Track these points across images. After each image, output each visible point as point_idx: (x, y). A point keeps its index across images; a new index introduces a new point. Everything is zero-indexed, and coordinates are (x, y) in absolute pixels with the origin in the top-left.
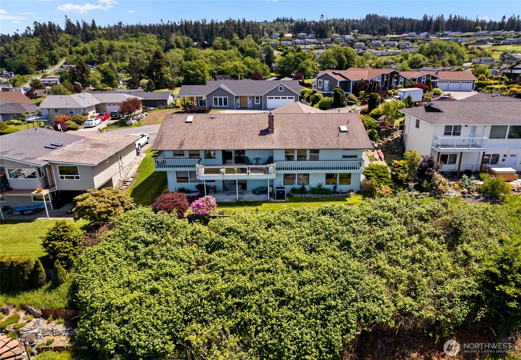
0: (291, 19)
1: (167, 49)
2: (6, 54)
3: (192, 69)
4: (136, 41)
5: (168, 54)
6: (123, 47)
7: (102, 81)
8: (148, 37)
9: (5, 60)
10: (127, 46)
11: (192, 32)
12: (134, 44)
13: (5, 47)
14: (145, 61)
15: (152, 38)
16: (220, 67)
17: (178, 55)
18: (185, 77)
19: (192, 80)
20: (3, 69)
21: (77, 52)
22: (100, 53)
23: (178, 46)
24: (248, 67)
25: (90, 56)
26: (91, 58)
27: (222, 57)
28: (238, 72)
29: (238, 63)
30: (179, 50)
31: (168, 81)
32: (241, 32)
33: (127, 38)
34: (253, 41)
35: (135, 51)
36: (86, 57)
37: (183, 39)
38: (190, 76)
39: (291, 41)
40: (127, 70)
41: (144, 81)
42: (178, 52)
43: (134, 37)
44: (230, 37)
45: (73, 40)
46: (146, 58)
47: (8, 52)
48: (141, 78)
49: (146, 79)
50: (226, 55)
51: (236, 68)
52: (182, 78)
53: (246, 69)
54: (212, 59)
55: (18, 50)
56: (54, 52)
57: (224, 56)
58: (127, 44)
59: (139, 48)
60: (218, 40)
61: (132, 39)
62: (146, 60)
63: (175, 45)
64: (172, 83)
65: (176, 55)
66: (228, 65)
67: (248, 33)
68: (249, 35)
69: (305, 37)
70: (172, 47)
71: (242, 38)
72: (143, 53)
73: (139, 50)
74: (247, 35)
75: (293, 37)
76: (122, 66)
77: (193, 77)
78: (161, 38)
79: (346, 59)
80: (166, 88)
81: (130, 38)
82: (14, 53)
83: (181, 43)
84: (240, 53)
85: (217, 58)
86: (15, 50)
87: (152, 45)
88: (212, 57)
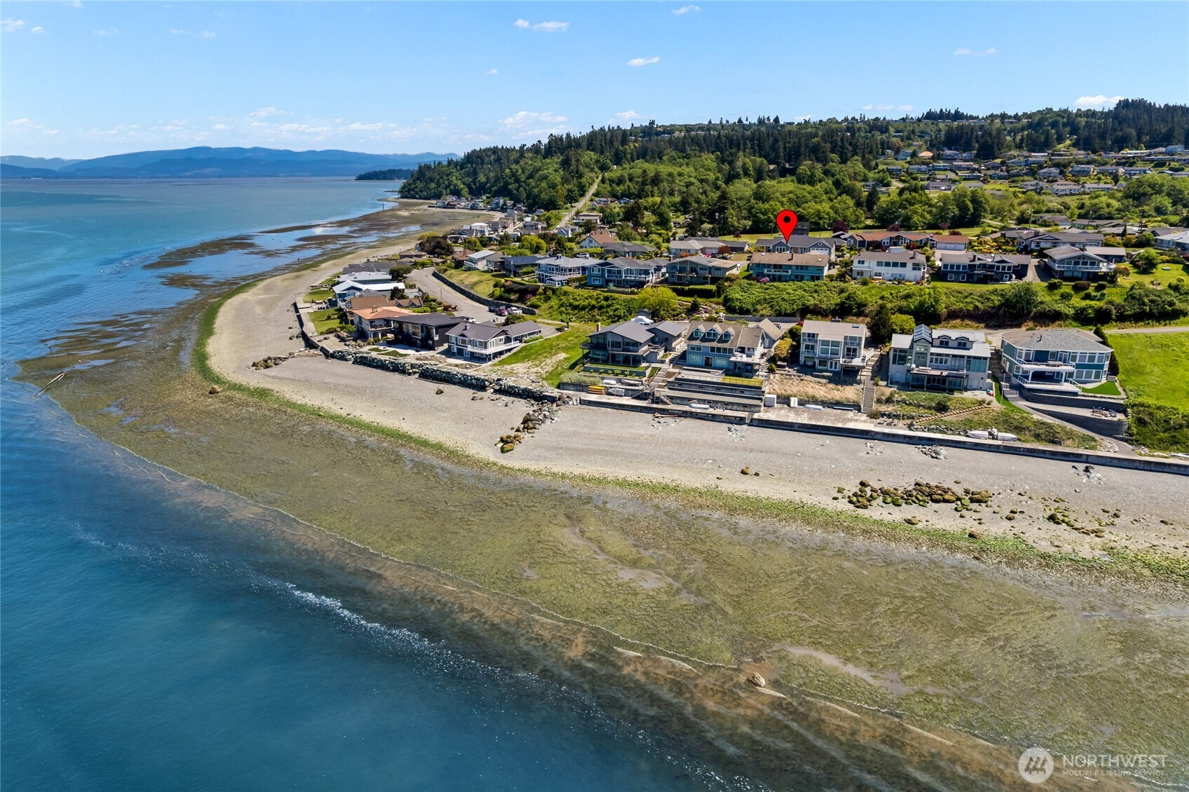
0: (957, 112)
1: (730, 179)
2: (510, 178)
3: (763, 214)
4: (687, 165)
5: (731, 188)
6: (670, 175)
7: (657, 224)
8: (703, 158)
9: (510, 187)
10: (676, 173)
11: (768, 149)
12: (685, 170)
13: (511, 169)
14: (700, 196)
15: (709, 159)
16: (800, 209)
17: (745, 189)
18: (754, 222)
19: (761, 226)
20: (507, 198)
21: (611, 181)
22: (644, 184)
23: (746, 174)
24: (836, 212)
25: (628, 186)
26: (629, 189)
27: (804, 197)
28: (820, 218)
29: (825, 207)
30: (746, 180)
31: (733, 226)
32: (845, 151)
33: (675, 159)
34: (861, 166)
35: (686, 180)
36: (623, 188)
37: (754, 162)
38: (760, 222)
39: (927, 164)
40: (676, 207)
41: (707, 226)
42: (745, 185)
43: (683, 157)
44: (824, 161)
45: (599, 161)
46: (701, 191)
47: (514, 175)
48: (703, 222)
49: (709, 223)
50: (810, 193)
51: (818, 214)
52: (749, 223)
53: (832, 214)
54: (790, 199)
55: (527, 173)
56: (583, 180)
57: (808, 195)
58: (675, 170)
59: (690, 177)
60: (805, 167)
61: (681, 160)
62: (702, 194)
63: (742, 172)
64: (736, 229)
65: (743, 188)
66: (811, 208)
67: (856, 154)
68: (856, 157)
69: (956, 157)
70: (737, 176)
71: (844, 161)
72: (697, 183)
73: (692, 180)
74: (853, 156)
75: (933, 158)
76: (670, 202)
77: (763, 223)
78: (723, 161)
79: (970, 206)
80: (729, 234)
81: (678, 160)
82: (523, 178)
83: (751, 169)
84: (834, 187)
85: (798, 197)
86: (523, 172)
87: (709, 173)
88: (791, 195)
